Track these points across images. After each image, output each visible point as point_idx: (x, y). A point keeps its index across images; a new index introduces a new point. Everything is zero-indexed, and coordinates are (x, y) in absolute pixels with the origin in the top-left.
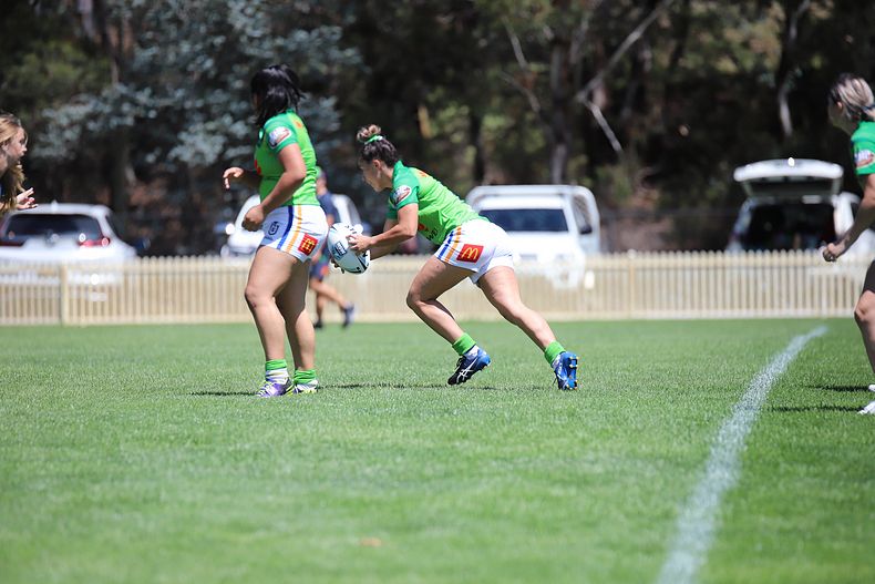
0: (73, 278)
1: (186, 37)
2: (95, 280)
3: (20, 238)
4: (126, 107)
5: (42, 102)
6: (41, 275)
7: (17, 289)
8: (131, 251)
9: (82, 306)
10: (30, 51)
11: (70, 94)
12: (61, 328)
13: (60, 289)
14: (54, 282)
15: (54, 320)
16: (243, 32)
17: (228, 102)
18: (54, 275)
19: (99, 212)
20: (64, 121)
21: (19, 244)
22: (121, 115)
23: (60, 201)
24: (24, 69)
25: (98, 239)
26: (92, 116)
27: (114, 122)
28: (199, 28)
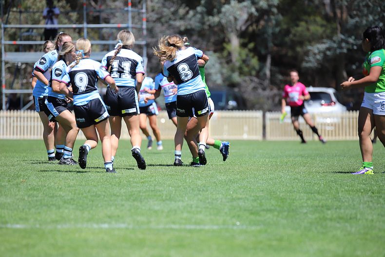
0: (319, 120)
1: (371, 13)
2: (329, 121)
4: (344, 45)
5: (307, 43)
8: (344, 108)
9: (323, 132)
10: (302, 20)
11: (319, 39)
19: (331, 91)
20: (316, 51)
22: (341, 48)
23: (314, 86)
24: (300, 29)
25: (330, 103)
26: (329, 49)
27: (338, 51)
28: (377, 9)
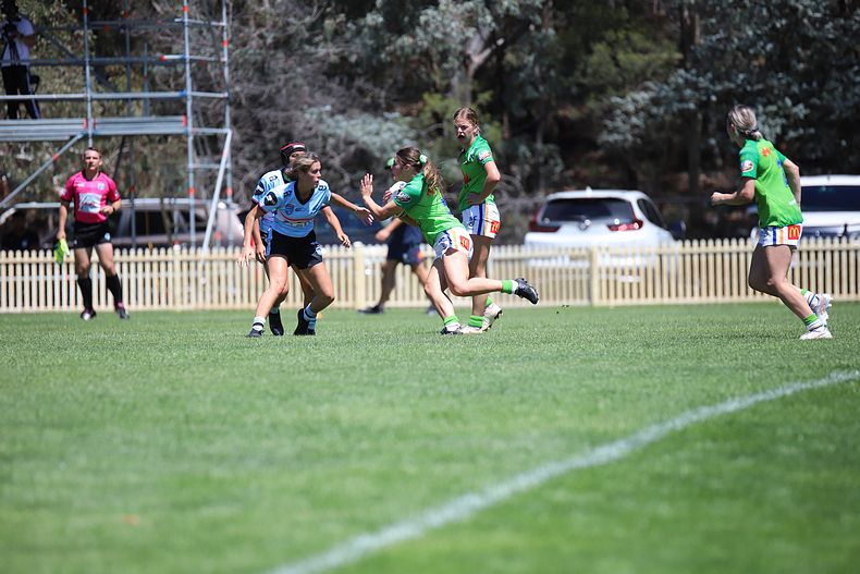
0: (602, 261)
1: (748, 22)
2: (628, 263)
3: (555, 224)
4: (688, 92)
5: (610, 90)
6: (572, 259)
7: (557, 272)
8: (665, 234)
9: (611, 287)
10: (601, 39)
11: (638, 80)
12: (591, 309)
13: (589, 271)
14: (584, 265)
15: (585, 302)
16: (805, 14)
17: (789, 85)
18: (583, 258)
19: (632, 197)
20: (631, 108)
21: (555, 229)
22: (682, 100)
24: (594, 59)
26: (655, 102)
27: (676, 107)
28: (761, 12)
